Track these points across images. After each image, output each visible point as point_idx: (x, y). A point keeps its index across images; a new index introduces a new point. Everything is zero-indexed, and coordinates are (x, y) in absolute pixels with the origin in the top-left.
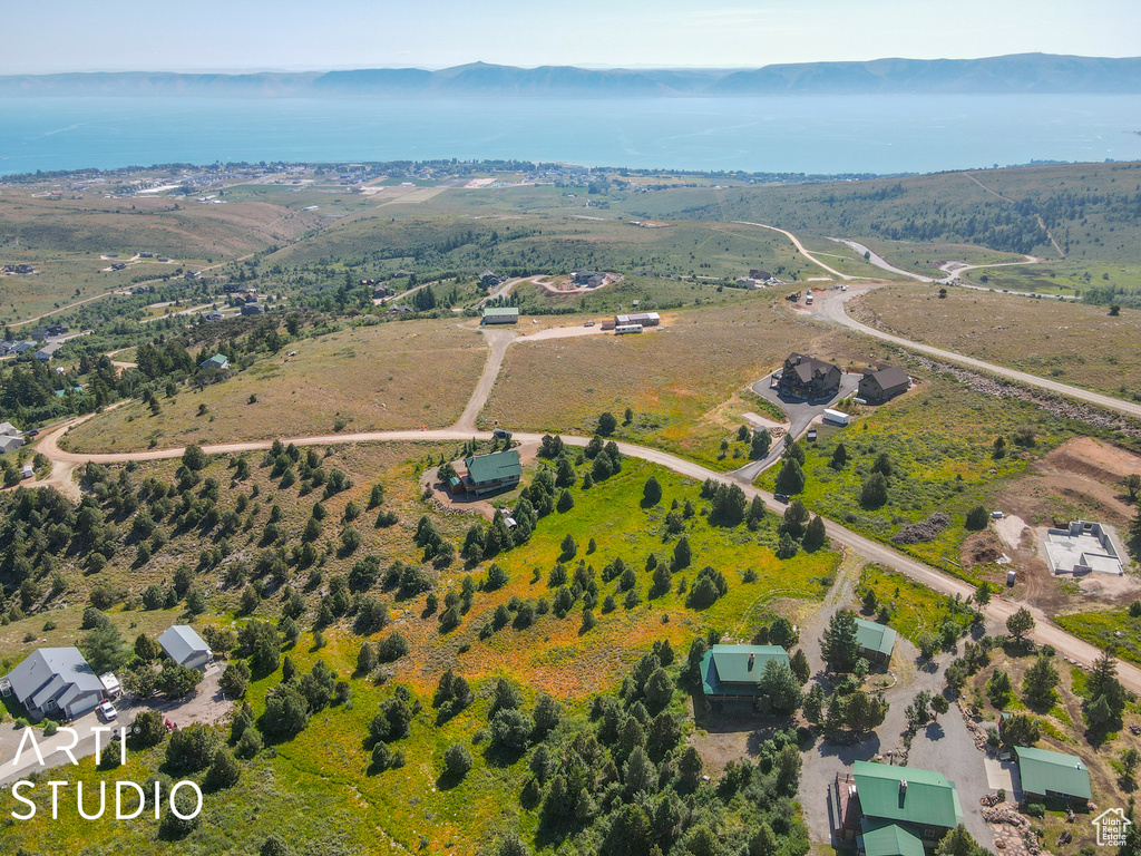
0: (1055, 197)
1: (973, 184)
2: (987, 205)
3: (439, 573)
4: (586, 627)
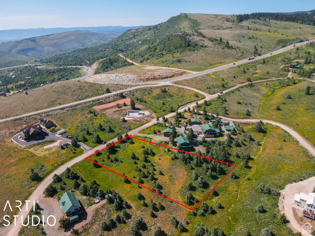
3: (133, 216)
4: (162, 174)
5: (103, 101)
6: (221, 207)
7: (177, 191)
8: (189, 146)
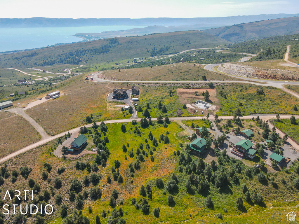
1: (55, 50)
2: (62, 55)
3: (98, 172)
4: (153, 159)
5: (191, 86)
6: (157, 214)
7: (147, 179)
8: (198, 151)
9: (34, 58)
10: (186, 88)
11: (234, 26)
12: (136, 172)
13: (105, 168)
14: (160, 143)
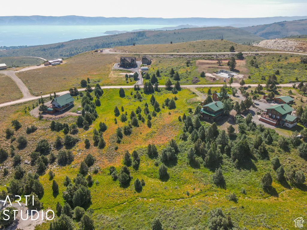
0: (102, 43)
1: (82, 42)
2: (88, 47)
7: (138, 146)
8: (212, 115)
9: (61, 49)
10: (208, 59)
11: (274, 23)
12: (125, 138)
13: (87, 131)
14: (163, 109)
